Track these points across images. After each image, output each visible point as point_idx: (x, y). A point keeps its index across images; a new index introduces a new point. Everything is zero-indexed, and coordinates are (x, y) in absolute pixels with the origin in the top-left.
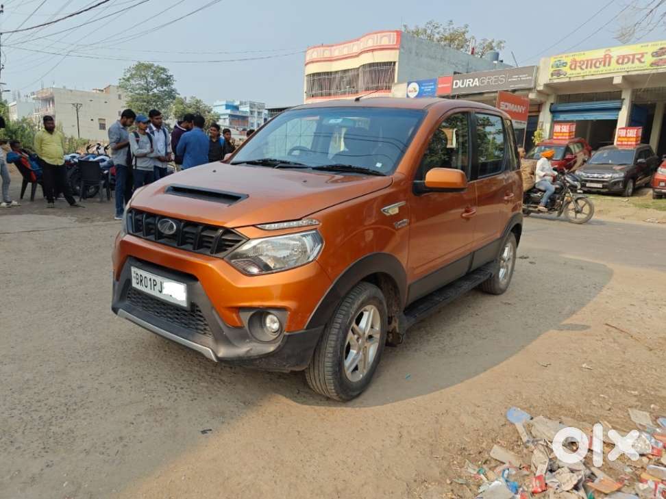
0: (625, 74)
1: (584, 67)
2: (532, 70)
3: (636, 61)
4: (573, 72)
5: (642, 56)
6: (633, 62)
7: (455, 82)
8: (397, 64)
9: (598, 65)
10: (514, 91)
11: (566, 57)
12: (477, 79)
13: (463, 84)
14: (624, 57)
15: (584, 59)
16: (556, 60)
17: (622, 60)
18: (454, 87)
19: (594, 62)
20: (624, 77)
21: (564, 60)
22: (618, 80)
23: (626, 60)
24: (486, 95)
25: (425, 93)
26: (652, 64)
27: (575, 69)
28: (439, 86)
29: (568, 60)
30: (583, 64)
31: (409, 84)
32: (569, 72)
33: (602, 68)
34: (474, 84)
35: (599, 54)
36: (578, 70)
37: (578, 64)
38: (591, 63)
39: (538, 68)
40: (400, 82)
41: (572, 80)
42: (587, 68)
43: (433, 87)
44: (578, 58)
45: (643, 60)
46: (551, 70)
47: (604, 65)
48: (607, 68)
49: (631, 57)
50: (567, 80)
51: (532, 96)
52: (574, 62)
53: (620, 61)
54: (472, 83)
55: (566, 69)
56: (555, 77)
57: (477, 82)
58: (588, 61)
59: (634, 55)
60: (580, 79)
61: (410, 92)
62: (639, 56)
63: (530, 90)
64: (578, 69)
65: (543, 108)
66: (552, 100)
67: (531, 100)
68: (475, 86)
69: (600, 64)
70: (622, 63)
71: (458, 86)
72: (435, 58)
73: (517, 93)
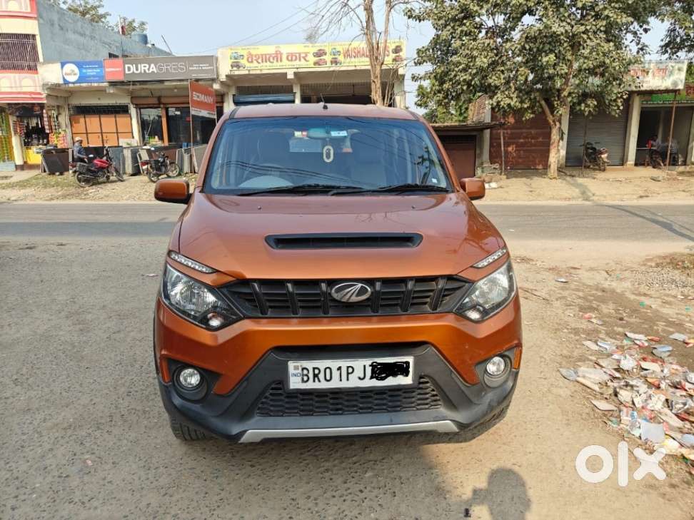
0: (295, 70)
1: (260, 61)
2: (211, 60)
3: (302, 59)
4: (251, 65)
5: (306, 55)
6: (300, 60)
7: (126, 66)
8: (38, 38)
9: (272, 60)
10: (197, 80)
11: (243, 49)
12: (152, 65)
13: (137, 70)
14: (292, 55)
15: (259, 53)
16: (233, 51)
17: (291, 57)
18: (127, 72)
19: (268, 56)
20: (295, 73)
21: (241, 52)
22: (290, 76)
23: (294, 58)
24: (166, 83)
25: (89, 77)
26: (315, 64)
27: (252, 62)
28: (107, 70)
29: (245, 53)
30: (259, 58)
31: (63, 65)
32: (248, 65)
33: (275, 63)
34: (151, 70)
35: (270, 50)
36: (255, 64)
37: (254, 58)
38: (266, 58)
39: (217, 59)
40: (48, 61)
41: (251, 72)
42: (263, 62)
43: (99, 71)
44: (254, 52)
45: (307, 59)
46: (230, 62)
47: (277, 61)
48: (279, 63)
49: (298, 55)
50: (247, 72)
51: (216, 86)
52: (250, 55)
53: (290, 58)
54: (149, 69)
55: (243, 62)
56: (235, 68)
57: (153, 68)
58: (262, 55)
59: (300, 54)
60: (258, 72)
61: (67, 74)
62: (303, 55)
63: (213, 80)
64: (255, 62)
65: (226, 99)
66: (233, 91)
67: (216, 91)
68: (153, 72)
69: (273, 59)
70: (292, 60)
71: (131, 72)
72: (82, 35)
73: (200, 83)
